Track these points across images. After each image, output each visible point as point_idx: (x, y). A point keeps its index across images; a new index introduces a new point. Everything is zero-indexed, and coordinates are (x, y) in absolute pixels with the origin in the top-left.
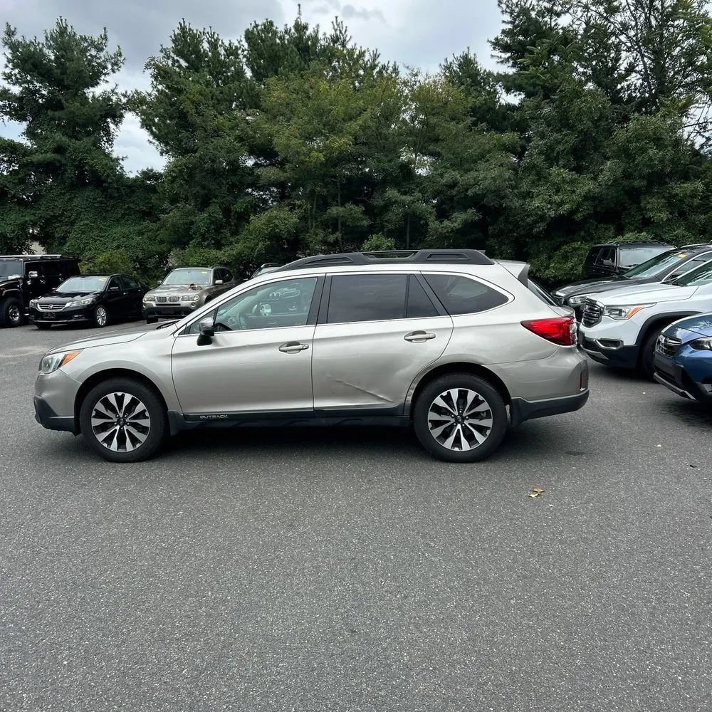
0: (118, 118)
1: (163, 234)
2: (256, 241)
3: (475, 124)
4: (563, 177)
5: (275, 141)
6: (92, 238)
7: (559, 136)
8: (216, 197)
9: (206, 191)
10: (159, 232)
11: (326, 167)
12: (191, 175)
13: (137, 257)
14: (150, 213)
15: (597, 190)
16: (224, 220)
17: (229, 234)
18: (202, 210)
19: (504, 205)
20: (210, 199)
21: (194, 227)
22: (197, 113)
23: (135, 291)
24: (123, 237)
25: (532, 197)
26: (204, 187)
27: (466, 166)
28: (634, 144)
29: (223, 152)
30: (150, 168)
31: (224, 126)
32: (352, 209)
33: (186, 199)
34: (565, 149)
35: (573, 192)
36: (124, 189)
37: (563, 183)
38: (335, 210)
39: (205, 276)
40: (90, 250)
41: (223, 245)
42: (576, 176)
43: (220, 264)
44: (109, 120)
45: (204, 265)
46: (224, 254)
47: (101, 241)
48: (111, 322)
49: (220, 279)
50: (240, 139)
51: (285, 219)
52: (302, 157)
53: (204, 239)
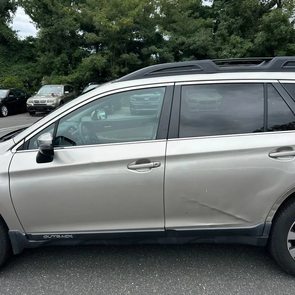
0: (14, 10)
1: (39, 68)
2: (85, 71)
3: (193, 13)
4: (237, 40)
5: (94, 19)
6: (3, 70)
7: (233, 20)
8: (64, 49)
9: (59, 47)
10: (36, 68)
11: (120, 34)
12: (51, 38)
13: (26, 80)
14: (32, 58)
15: (254, 47)
16: (69, 61)
17: (71, 68)
18: (57, 56)
19: (208, 54)
20: (61, 50)
21: (54, 64)
22: (53, 5)
23: (23, 97)
24: (19, 70)
25: (221, 50)
26: (58, 45)
27: (188, 35)
28: (273, 23)
29: (67, 26)
30: (31, 36)
31: (67, 13)
32: (133, 55)
33: (49, 51)
34: (237, 27)
35: (242, 48)
36: (18, 46)
37: (237, 43)
38: (125, 56)
39: (59, 90)
40: (2, 76)
41: (69, 74)
42: (242, 40)
43: (67, 83)
44: (9, 10)
45: (59, 84)
46: (69, 78)
47: (8, 72)
48: (10, 114)
49: (67, 91)
50: (76, 20)
51: (100, 60)
52: (108, 28)
53: (59, 71)
